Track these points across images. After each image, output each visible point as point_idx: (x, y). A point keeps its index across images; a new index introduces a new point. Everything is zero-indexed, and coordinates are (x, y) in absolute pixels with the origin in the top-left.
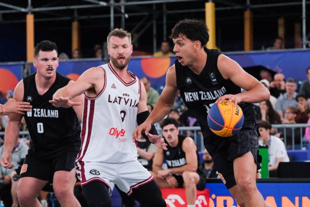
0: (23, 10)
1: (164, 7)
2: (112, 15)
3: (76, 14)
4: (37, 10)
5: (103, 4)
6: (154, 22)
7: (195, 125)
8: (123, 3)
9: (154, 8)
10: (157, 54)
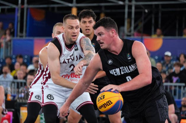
0: (70, 5)
1: (160, 7)
2: (126, 10)
3: (103, 9)
4: (79, 5)
5: (121, 3)
6: (153, 16)
7: (177, 82)
8: (134, 3)
9: (154, 7)
10: (154, 36)
